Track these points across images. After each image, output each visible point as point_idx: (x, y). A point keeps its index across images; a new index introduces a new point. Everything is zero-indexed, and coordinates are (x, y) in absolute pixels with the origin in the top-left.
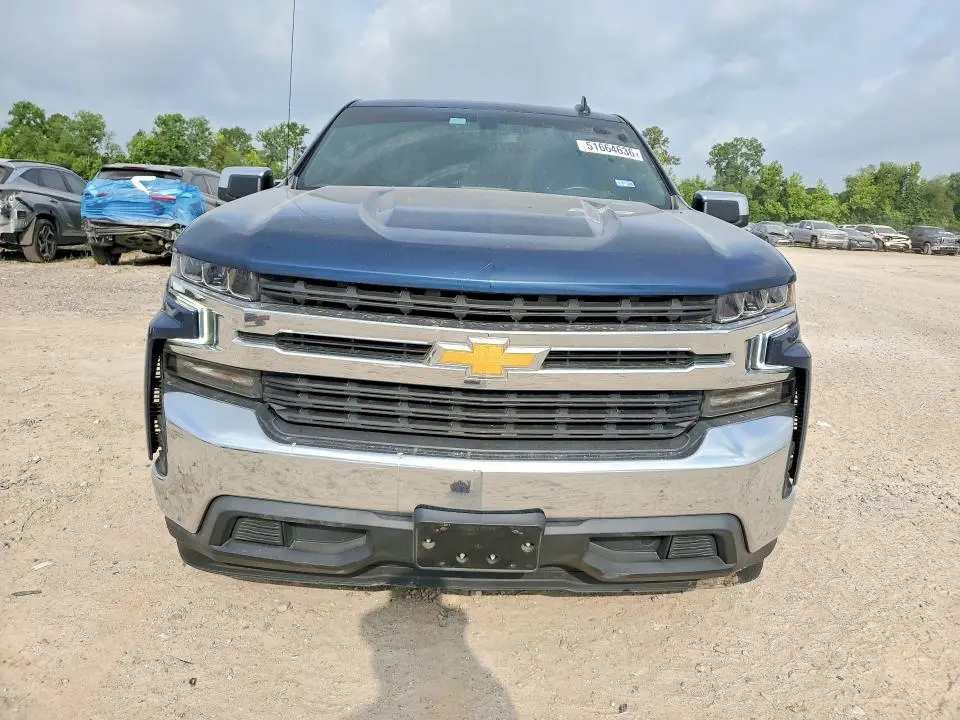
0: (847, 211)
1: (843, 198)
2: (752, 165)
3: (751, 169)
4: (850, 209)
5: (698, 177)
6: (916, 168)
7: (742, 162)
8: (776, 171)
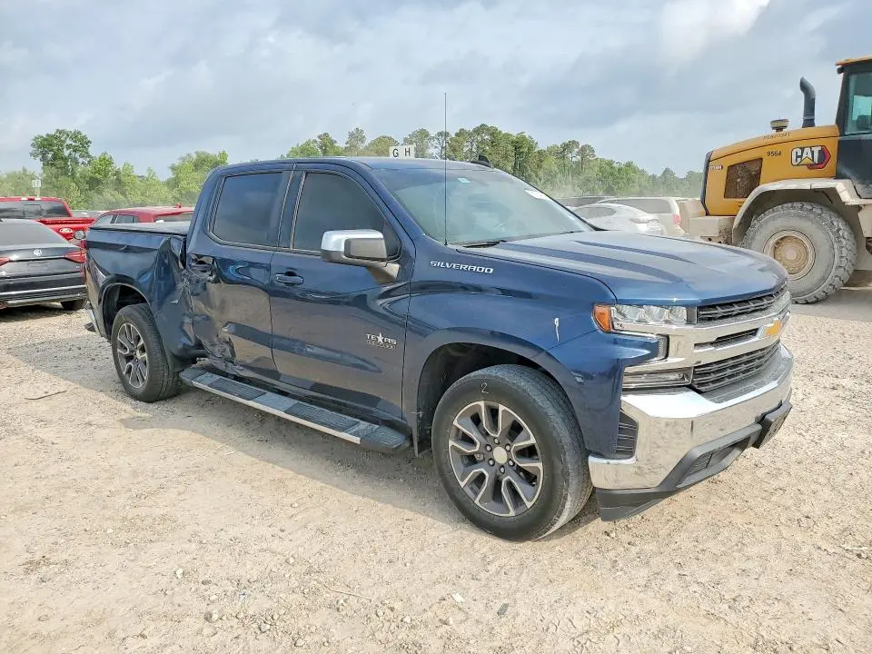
0: (178, 196)
1: (173, 184)
2: (81, 156)
3: (81, 160)
4: (181, 193)
5: (25, 170)
6: (224, 155)
7: (70, 154)
8: (107, 162)
